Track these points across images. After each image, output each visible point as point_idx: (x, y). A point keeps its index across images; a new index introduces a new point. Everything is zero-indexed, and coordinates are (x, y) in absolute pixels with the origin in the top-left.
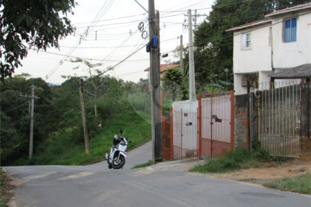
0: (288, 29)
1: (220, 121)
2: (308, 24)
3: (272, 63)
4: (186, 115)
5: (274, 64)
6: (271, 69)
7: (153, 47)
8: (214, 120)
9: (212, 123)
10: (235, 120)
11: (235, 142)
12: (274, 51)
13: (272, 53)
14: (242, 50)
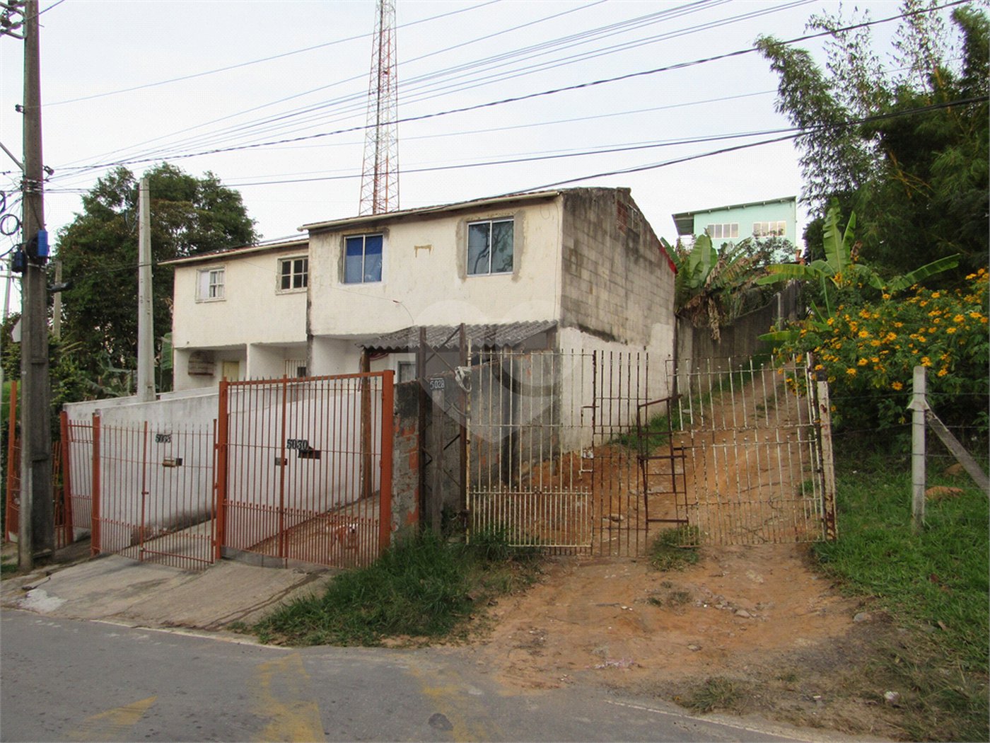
0: (356, 257)
1: (314, 454)
2: (416, 248)
3: (308, 324)
4: (162, 438)
5: (313, 327)
6: (303, 337)
7: (33, 261)
8: (292, 454)
9: (282, 462)
10: (396, 454)
11: (396, 516)
12: (313, 301)
13: (309, 304)
14: (199, 302)
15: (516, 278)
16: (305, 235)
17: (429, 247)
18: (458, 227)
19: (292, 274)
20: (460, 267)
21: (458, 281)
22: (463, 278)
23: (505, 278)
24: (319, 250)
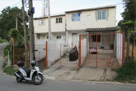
0: (75, 17)
2: (87, 15)
3: (66, 28)
4: (65, 46)
7: (32, 13)
12: (67, 24)
13: (66, 25)
14: (40, 25)
15: (107, 20)
16: (65, 13)
17: (90, 15)
18: (96, 12)
19: (58, 21)
20: (96, 19)
21: (96, 21)
22: (97, 20)
23: (105, 20)
24: (68, 16)
